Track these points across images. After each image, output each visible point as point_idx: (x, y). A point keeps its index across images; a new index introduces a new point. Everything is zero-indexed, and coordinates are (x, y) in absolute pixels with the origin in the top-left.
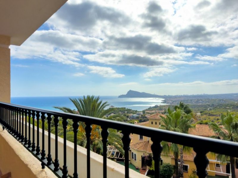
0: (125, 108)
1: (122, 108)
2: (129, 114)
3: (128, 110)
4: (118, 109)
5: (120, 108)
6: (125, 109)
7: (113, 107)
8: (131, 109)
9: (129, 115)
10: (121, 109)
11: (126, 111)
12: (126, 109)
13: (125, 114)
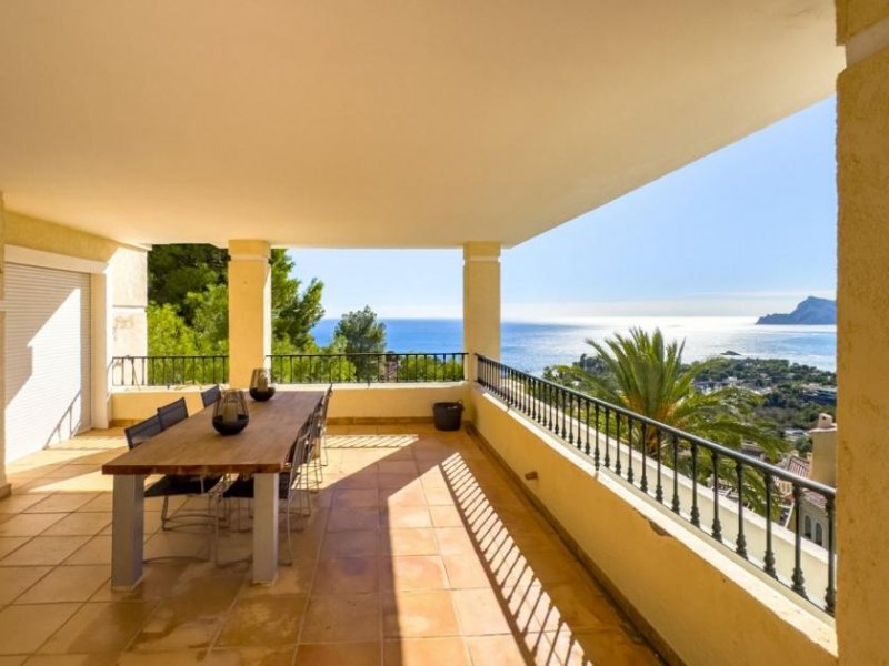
0: (785, 362)
1: (771, 361)
2: (805, 386)
3: (799, 368)
4: (757, 361)
5: (765, 362)
6: (787, 365)
7: (736, 357)
8: (813, 369)
9: (802, 389)
10: (767, 365)
11: (792, 371)
12: (791, 364)
13: (787, 383)
